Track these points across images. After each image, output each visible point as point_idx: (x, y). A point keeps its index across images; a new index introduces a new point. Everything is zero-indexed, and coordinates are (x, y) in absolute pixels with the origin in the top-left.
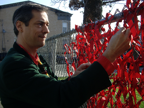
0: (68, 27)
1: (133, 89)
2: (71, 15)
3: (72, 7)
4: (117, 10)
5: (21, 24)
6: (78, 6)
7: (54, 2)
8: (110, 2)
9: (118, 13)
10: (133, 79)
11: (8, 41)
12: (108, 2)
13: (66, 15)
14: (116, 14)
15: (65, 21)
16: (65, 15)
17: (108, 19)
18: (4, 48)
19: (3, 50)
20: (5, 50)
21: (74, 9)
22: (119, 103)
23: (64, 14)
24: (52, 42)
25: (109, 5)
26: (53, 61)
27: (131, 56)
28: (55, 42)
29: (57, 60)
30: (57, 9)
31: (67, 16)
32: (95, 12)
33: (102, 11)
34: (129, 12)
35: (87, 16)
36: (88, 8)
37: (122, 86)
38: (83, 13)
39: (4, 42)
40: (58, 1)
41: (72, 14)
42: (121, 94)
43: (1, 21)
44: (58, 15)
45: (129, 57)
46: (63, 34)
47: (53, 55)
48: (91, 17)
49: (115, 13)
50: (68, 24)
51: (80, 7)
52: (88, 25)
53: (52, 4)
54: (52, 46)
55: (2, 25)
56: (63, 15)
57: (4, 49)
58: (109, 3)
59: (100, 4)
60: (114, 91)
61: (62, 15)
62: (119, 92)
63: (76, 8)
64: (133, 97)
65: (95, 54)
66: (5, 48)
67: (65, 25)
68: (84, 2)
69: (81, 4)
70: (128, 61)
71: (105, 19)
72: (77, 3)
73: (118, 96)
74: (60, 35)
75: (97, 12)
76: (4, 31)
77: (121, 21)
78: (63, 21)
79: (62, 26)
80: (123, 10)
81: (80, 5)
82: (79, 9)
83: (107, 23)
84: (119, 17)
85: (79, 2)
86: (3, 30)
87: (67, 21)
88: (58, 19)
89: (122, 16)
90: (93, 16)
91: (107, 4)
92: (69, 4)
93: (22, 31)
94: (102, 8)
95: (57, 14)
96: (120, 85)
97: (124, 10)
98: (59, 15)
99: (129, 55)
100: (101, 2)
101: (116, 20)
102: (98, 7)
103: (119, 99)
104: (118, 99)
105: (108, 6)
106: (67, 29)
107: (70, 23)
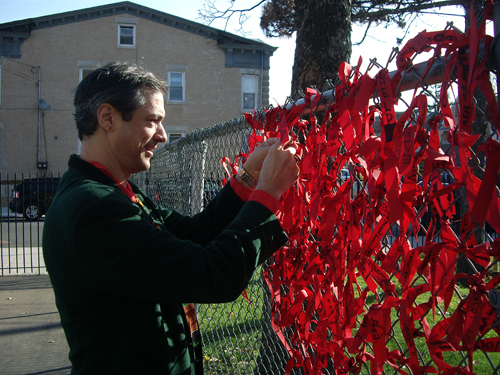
0: (259, 91)
2: (271, 50)
3: (271, 28)
6: (291, 25)
7: (208, 15)
8: (398, 11)
11: (56, 138)
12: (391, 12)
13: (254, 52)
15: (252, 70)
16: (250, 51)
18: (44, 161)
19: (39, 168)
20: (46, 168)
21: (277, 34)
23: (248, 47)
31: (256, 55)
32: (329, 57)
33: (348, 52)
35: (302, 68)
36: (307, 45)
39: (43, 143)
40: (220, 14)
41: (275, 49)
43: (34, 70)
44: (226, 50)
48: (314, 71)
50: (260, 80)
52: (273, 111)
55: (37, 85)
56: (242, 51)
57: (42, 166)
59: (343, 31)
61: (240, 50)
63: (283, 29)
66: (46, 163)
67: (249, 85)
75: (332, 56)
76: (44, 106)
78: (243, 70)
79: (240, 87)
86: (41, 101)
87: (257, 72)
88: (227, 66)
90: (321, 70)
92: (262, 18)
93: (111, 129)
95: (222, 46)
98: (231, 50)
100: (346, 25)
102: (338, 41)
106: (256, 100)
107: (268, 78)
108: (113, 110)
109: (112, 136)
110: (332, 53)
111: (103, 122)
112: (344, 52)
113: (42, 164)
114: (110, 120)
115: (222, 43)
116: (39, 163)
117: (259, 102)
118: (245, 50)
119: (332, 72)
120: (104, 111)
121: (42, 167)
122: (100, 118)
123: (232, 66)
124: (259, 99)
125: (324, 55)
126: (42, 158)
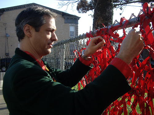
0: (75, 31)
1: (150, 99)
2: (79, 18)
3: (80, 10)
4: (133, 14)
5: (30, 28)
6: (86, 9)
7: (61, 4)
8: (120, 4)
9: (133, 17)
10: (150, 88)
11: (11, 46)
12: (118, 5)
13: (73, 19)
14: (132, 18)
15: (73, 24)
16: (72, 18)
17: (122, 24)
19: (6, 55)
20: (8, 55)
21: (82, 12)
22: (135, 113)
23: (71, 17)
24: (60, 48)
25: (120, 7)
26: (61, 67)
27: (148, 63)
28: (64, 47)
29: (65, 66)
30: (65, 12)
31: (74, 20)
32: (106, 16)
33: (113, 14)
34: (146, 16)
35: (97, 19)
36: (99, 11)
37: (138, 95)
38: (92, 16)
39: (7, 47)
40: (65, 4)
41: (80, 18)
42: (136, 104)
43: (4, 24)
44: (65, 18)
45: (146, 65)
46: (72, 39)
47: (61, 61)
48: (101, 20)
49: (130, 18)
50: (75, 27)
51: (88, 10)
52: (100, 30)
53: (59, 6)
54: (60, 52)
55: (6, 29)
56: (70, 18)
58: (120, 6)
59: (111, 7)
60: (129, 101)
61: (69, 18)
62: (134, 102)
63: (84, 11)
64: (150, 108)
65: (108, 61)
66: (8, 54)
67: (72, 29)
68: (92, 5)
69: (90, 6)
70: (144, 69)
71: (119, 24)
72: (86, 5)
73: (134, 106)
74: (69, 41)
75: (107, 15)
76: (8, 36)
77: (137, 27)
78: (70, 24)
79: (69, 30)
80: (139, 14)
81: (88, 8)
82: (88, 11)
83: (121, 28)
84: (135, 22)
85: (87, 4)
86: (7, 34)
87: (74, 25)
88: (65, 23)
89: (138, 21)
90: (103, 20)
91: (118, 6)
92: (77, 7)
93: (31, 36)
94: (113, 11)
95: (63, 17)
96: (136, 94)
97: (141, 14)
99: (145, 63)
100: (112, 5)
101: (132, 25)
102: (109, 10)
103: (135, 109)
104: (133, 109)
105: (119, 9)
106: (74, 34)
107: (78, 27)
108: (31, 27)
109: (32, 39)
110: (107, 14)
111: (26, 33)
112: (111, 14)
113: (7, 54)
114: (30, 32)
115: (64, 16)
116: (6, 54)
117: (75, 34)
118: (71, 18)
119: (107, 21)
120: (27, 28)
121: (7, 55)
122: (25, 32)
123: (67, 23)
124: (75, 33)
125: (104, 15)
126: (7, 52)
